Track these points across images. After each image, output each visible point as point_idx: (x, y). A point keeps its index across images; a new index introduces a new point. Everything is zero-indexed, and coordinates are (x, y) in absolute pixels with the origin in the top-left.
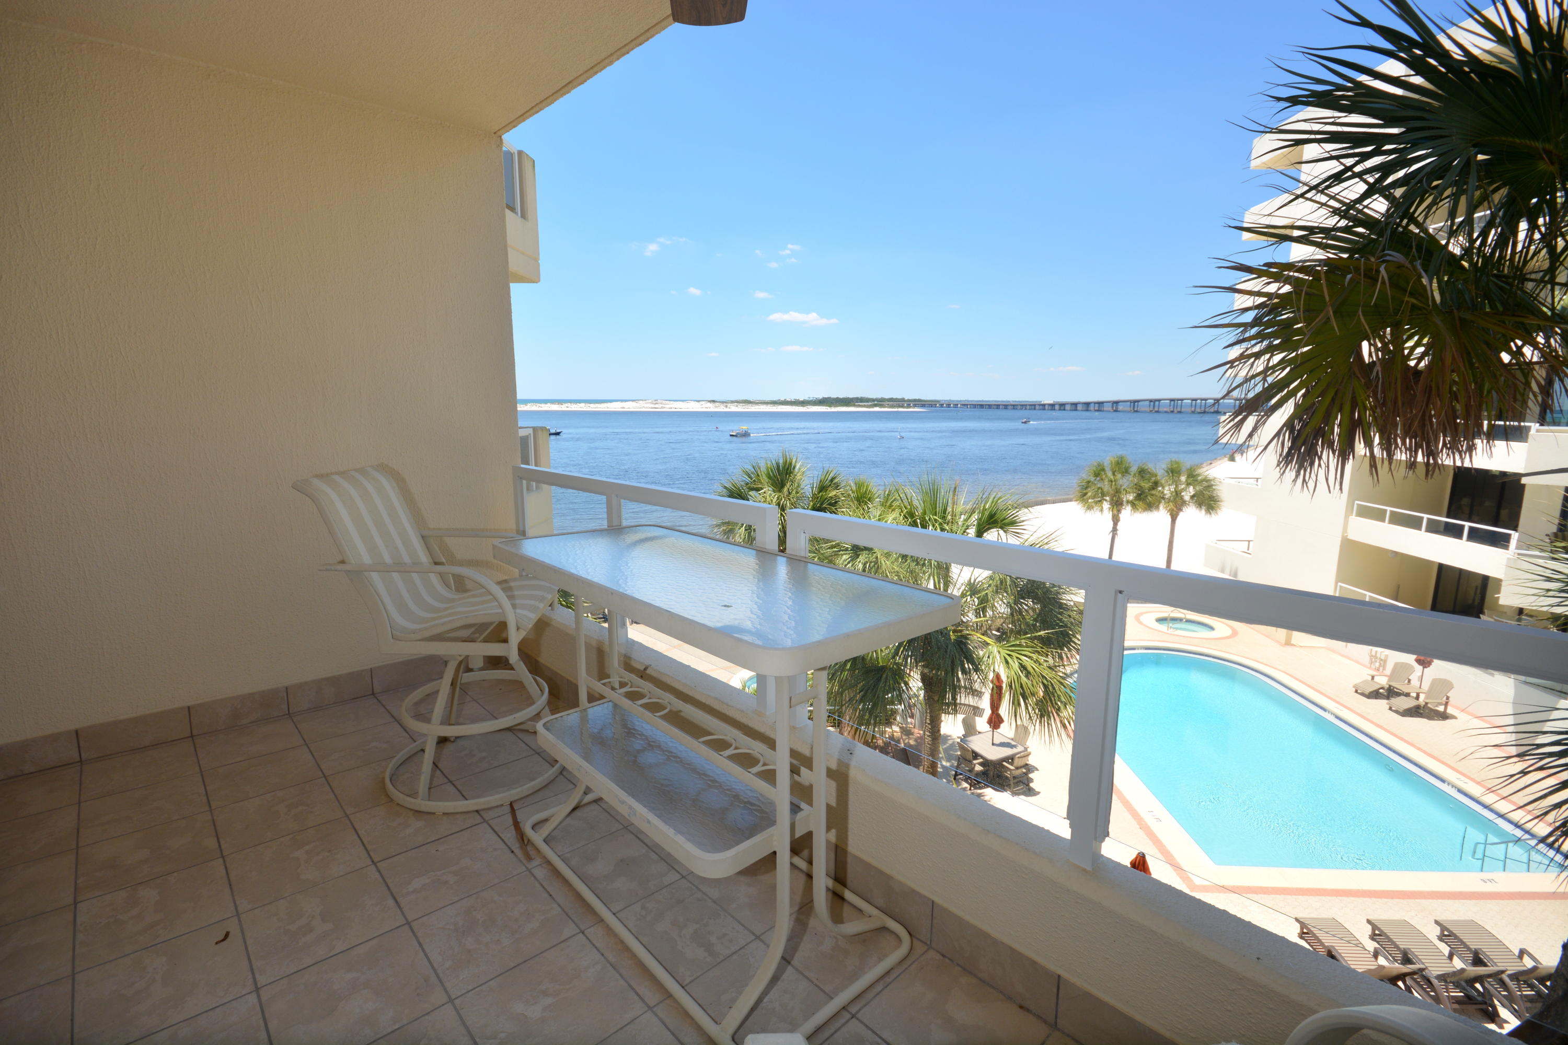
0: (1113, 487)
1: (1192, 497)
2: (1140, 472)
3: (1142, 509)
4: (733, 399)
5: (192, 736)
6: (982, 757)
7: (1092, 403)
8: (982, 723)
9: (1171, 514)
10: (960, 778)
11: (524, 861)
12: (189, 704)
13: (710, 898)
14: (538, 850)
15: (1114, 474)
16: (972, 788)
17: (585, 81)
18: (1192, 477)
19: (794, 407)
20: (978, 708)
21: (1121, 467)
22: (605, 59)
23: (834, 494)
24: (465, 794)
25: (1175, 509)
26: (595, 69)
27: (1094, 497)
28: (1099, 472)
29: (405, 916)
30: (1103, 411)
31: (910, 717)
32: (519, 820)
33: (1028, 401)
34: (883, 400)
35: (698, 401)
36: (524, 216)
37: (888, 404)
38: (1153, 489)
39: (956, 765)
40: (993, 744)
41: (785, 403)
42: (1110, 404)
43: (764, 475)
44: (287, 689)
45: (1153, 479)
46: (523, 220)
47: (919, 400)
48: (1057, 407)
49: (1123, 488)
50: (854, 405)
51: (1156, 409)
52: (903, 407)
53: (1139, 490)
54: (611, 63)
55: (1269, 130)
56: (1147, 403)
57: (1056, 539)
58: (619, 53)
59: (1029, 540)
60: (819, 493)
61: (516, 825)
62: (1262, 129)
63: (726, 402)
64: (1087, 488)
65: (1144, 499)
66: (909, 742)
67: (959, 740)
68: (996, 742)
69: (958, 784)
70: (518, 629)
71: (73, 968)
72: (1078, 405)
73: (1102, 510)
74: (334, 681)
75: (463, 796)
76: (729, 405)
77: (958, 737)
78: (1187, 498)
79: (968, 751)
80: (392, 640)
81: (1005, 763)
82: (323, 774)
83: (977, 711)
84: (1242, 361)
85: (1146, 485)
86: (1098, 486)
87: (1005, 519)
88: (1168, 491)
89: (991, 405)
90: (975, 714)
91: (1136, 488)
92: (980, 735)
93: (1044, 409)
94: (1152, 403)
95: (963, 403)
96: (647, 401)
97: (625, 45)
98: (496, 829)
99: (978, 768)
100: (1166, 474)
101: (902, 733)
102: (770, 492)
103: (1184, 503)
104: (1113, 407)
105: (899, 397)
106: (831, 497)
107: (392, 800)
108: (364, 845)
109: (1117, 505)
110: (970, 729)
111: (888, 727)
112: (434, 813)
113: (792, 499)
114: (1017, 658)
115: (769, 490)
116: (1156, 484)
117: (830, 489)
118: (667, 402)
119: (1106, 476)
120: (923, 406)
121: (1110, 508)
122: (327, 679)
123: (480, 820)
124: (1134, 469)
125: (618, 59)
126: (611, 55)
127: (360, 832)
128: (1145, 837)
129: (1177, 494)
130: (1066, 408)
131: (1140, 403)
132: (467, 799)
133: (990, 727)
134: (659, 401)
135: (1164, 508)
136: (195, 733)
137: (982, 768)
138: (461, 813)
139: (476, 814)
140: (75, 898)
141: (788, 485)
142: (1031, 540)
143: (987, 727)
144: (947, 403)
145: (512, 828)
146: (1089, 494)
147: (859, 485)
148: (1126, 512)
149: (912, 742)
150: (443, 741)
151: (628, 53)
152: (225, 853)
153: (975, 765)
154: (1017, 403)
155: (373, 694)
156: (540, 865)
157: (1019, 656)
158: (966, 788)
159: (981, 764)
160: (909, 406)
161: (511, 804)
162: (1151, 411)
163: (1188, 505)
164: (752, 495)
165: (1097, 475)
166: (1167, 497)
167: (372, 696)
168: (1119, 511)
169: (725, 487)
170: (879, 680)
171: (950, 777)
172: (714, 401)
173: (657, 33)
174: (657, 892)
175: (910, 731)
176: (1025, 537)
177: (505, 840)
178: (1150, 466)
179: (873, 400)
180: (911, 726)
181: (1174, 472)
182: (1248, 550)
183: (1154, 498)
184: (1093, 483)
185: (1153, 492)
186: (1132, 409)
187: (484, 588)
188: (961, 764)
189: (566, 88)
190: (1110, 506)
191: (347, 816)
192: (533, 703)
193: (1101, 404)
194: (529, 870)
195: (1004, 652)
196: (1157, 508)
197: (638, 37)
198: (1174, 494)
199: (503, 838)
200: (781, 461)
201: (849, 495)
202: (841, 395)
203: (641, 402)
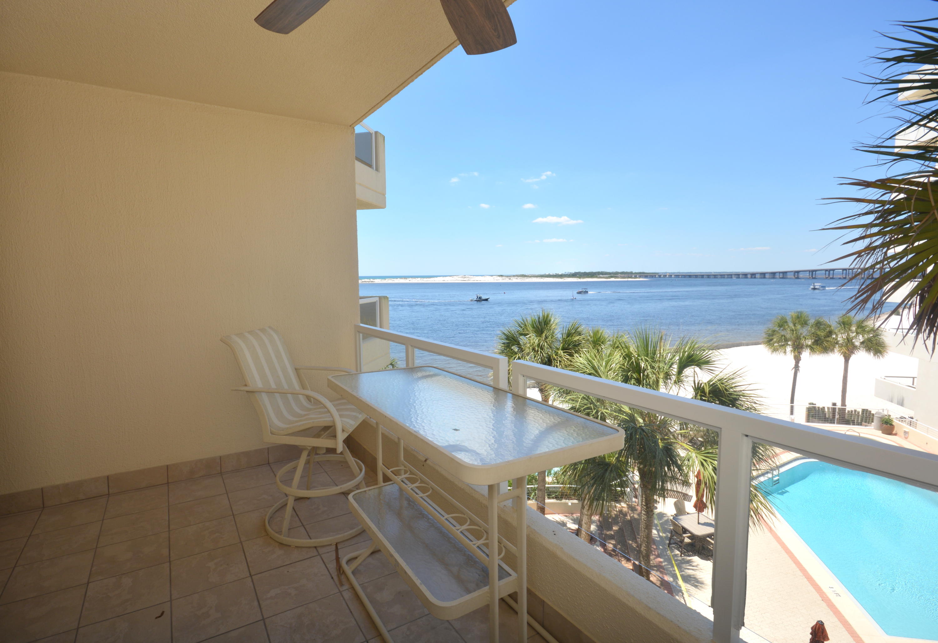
0: (795, 335)
1: (862, 343)
2: (817, 323)
3: (819, 351)
4: (515, 274)
5: (168, 483)
6: (690, 532)
7: (777, 272)
8: (689, 506)
9: (844, 356)
10: (673, 547)
11: (339, 586)
12: (168, 464)
13: (454, 628)
14: (348, 579)
15: (795, 325)
16: (683, 555)
17: (399, 92)
18: (861, 328)
19: (555, 279)
20: (687, 495)
21: (801, 320)
22: (409, 78)
23: (577, 339)
24: (310, 535)
25: (847, 352)
26: (404, 85)
27: (779, 342)
28: (782, 324)
29: (262, 615)
30: (787, 278)
31: (634, 497)
32: (339, 556)
33: (726, 272)
34: (617, 273)
35: (492, 276)
36: (377, 169)
37: (621, 276)
38: (828, 336)
39: (669, 536)
40: (699, 523)
41: (549, 276)
42: (793, 273)
43: (530, 326)
44: (220, 458)
45: (828, 329)
46: (377, 172)
47: (643, 273)
48: (749, 276)
49: (802, 336)
50: (597, 277)
51: (831, 276)
52: (631, 277)
53: (816, 337)
54: (412, 81)
55: (879, 81)
56: (824, 272)
57: (740, 376)
58: (416, 74)
59: (720, 375)
60: (567, 338)
61: (338, 559)
62: (874, 81)
63: (510, 276)
64: (773, 335)
65: (820, 344)
66: (633, 516)
67: (672, 518)
68: (701, 521)
69: (672, 551)
70: (343, 431)
71: (79, 624)
72: (766, 274)
73: (785, 352)
74: (246, 454)
75: (309, 536)
76: (512, 278)
77: (672, 516)
78: (857, 343)
79: (679, 527)
80: (270, 435)
81: (708, 539)
82: (233, 513)
83: (686, 497)
84: (867, 252)
85: (822, 334)
86: (782, 334)
87: (700, 360)
88: (841, 338)
89: (697, 275)
90: (684, 499)
91: (814, 336)
92: (688, 516)
93: (739, 278)
94: (827, 272)
95: (676, 274)
96: (459, 276)
97: (420, 69)
98: (325, 561)
99: (687, 540)
100: (839, 326)
101: (628, 508)
102: (533, 337)
103: (855, 348)
104: (794, 275)
105: (629, 271)
106: (576, 341)
107: (268, 535)
108: (247, 563)
109: (798, 348)
110: (680, 511)
111: (617, 503)
112: (290, 546)
113: (548, 342)
114: (711, 462)
115: (533, 335)
116: (830, 333)
117: (574, 335)
118: (472, 277)
119: (789, 327)
120: (646, 277)
121: (792, 351)
122: (243, 453)
123: (316, 553)
124: (812, 321)
125: (416, 78)
126: (412, 76)
127: (246, 554)
128: (827, 608)
129: (849, 341)
130: (756, 277)
131: (817, 272)
132: (311, 539)
133: (696, 510)
134: (467, 276)
135: (839, 351)
136: (170, 481)
137: (690, 541)
138: (306, 547)
139: (315, 549)
140: (89, 579)
141: (545, 332)
142: (721, 376)
143: (693, 510)
144: (664, 274)
145: (335, 561)
146: (775, 340)
147: (596, 333)
148: (806, 355)
149: (636, 516)
150: (298, 499)
151: (422, 74)
152: (171, 560)
153: (684, 538)
154: (717, 274)
155: (269, 463)
156: (347, 589)
157: (712, 461)
158: (678, 554)
159: (689, 537)
160: (636, 277)
161: (336, 545)
162: (827, 278)
163: (859, 349)
164: (522, 338)
165: (780, 326)
166: (840, 343)
167: (268, 465)
168: (800, 353)
169: (504, 334)
170: (606, 470)
171: (666, 545)
172: (502, 276)
173: (438, 61)
174: (419, 618)
175: (635, 508)
176: (717, 373)
177: (329, 569)
178: (826, 320)
179: (609, 273)
180: (635, 504)
181: (845, 324)
182: (913, 384)
183: (829, 343)
184: (777, 332)
185: (828, 339)
186: (810, 276)
187: (323, 404)
188: (673, 536)
189: (388, 97)
190: (792, 349)
191: (241, 542)
192: (356, 477)
193: (785, 273)
194: (340, 592)
195: (701, 458)
196: (832, 350)
197: (426, 64)
198: (846, 340)
199: (328, 567)
200: (541, 315)
201: (588, 340)
202: (588, 271)
203: (455, 277)
